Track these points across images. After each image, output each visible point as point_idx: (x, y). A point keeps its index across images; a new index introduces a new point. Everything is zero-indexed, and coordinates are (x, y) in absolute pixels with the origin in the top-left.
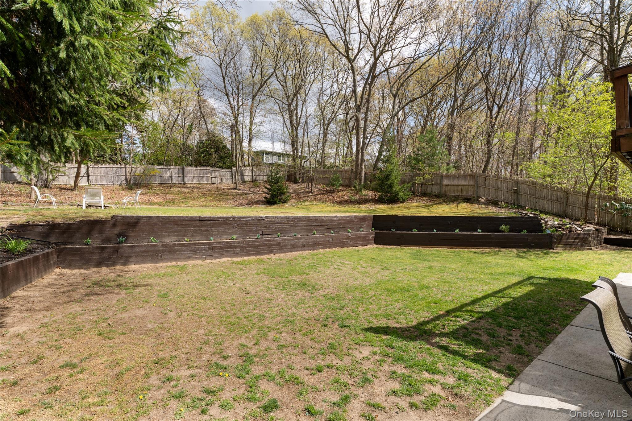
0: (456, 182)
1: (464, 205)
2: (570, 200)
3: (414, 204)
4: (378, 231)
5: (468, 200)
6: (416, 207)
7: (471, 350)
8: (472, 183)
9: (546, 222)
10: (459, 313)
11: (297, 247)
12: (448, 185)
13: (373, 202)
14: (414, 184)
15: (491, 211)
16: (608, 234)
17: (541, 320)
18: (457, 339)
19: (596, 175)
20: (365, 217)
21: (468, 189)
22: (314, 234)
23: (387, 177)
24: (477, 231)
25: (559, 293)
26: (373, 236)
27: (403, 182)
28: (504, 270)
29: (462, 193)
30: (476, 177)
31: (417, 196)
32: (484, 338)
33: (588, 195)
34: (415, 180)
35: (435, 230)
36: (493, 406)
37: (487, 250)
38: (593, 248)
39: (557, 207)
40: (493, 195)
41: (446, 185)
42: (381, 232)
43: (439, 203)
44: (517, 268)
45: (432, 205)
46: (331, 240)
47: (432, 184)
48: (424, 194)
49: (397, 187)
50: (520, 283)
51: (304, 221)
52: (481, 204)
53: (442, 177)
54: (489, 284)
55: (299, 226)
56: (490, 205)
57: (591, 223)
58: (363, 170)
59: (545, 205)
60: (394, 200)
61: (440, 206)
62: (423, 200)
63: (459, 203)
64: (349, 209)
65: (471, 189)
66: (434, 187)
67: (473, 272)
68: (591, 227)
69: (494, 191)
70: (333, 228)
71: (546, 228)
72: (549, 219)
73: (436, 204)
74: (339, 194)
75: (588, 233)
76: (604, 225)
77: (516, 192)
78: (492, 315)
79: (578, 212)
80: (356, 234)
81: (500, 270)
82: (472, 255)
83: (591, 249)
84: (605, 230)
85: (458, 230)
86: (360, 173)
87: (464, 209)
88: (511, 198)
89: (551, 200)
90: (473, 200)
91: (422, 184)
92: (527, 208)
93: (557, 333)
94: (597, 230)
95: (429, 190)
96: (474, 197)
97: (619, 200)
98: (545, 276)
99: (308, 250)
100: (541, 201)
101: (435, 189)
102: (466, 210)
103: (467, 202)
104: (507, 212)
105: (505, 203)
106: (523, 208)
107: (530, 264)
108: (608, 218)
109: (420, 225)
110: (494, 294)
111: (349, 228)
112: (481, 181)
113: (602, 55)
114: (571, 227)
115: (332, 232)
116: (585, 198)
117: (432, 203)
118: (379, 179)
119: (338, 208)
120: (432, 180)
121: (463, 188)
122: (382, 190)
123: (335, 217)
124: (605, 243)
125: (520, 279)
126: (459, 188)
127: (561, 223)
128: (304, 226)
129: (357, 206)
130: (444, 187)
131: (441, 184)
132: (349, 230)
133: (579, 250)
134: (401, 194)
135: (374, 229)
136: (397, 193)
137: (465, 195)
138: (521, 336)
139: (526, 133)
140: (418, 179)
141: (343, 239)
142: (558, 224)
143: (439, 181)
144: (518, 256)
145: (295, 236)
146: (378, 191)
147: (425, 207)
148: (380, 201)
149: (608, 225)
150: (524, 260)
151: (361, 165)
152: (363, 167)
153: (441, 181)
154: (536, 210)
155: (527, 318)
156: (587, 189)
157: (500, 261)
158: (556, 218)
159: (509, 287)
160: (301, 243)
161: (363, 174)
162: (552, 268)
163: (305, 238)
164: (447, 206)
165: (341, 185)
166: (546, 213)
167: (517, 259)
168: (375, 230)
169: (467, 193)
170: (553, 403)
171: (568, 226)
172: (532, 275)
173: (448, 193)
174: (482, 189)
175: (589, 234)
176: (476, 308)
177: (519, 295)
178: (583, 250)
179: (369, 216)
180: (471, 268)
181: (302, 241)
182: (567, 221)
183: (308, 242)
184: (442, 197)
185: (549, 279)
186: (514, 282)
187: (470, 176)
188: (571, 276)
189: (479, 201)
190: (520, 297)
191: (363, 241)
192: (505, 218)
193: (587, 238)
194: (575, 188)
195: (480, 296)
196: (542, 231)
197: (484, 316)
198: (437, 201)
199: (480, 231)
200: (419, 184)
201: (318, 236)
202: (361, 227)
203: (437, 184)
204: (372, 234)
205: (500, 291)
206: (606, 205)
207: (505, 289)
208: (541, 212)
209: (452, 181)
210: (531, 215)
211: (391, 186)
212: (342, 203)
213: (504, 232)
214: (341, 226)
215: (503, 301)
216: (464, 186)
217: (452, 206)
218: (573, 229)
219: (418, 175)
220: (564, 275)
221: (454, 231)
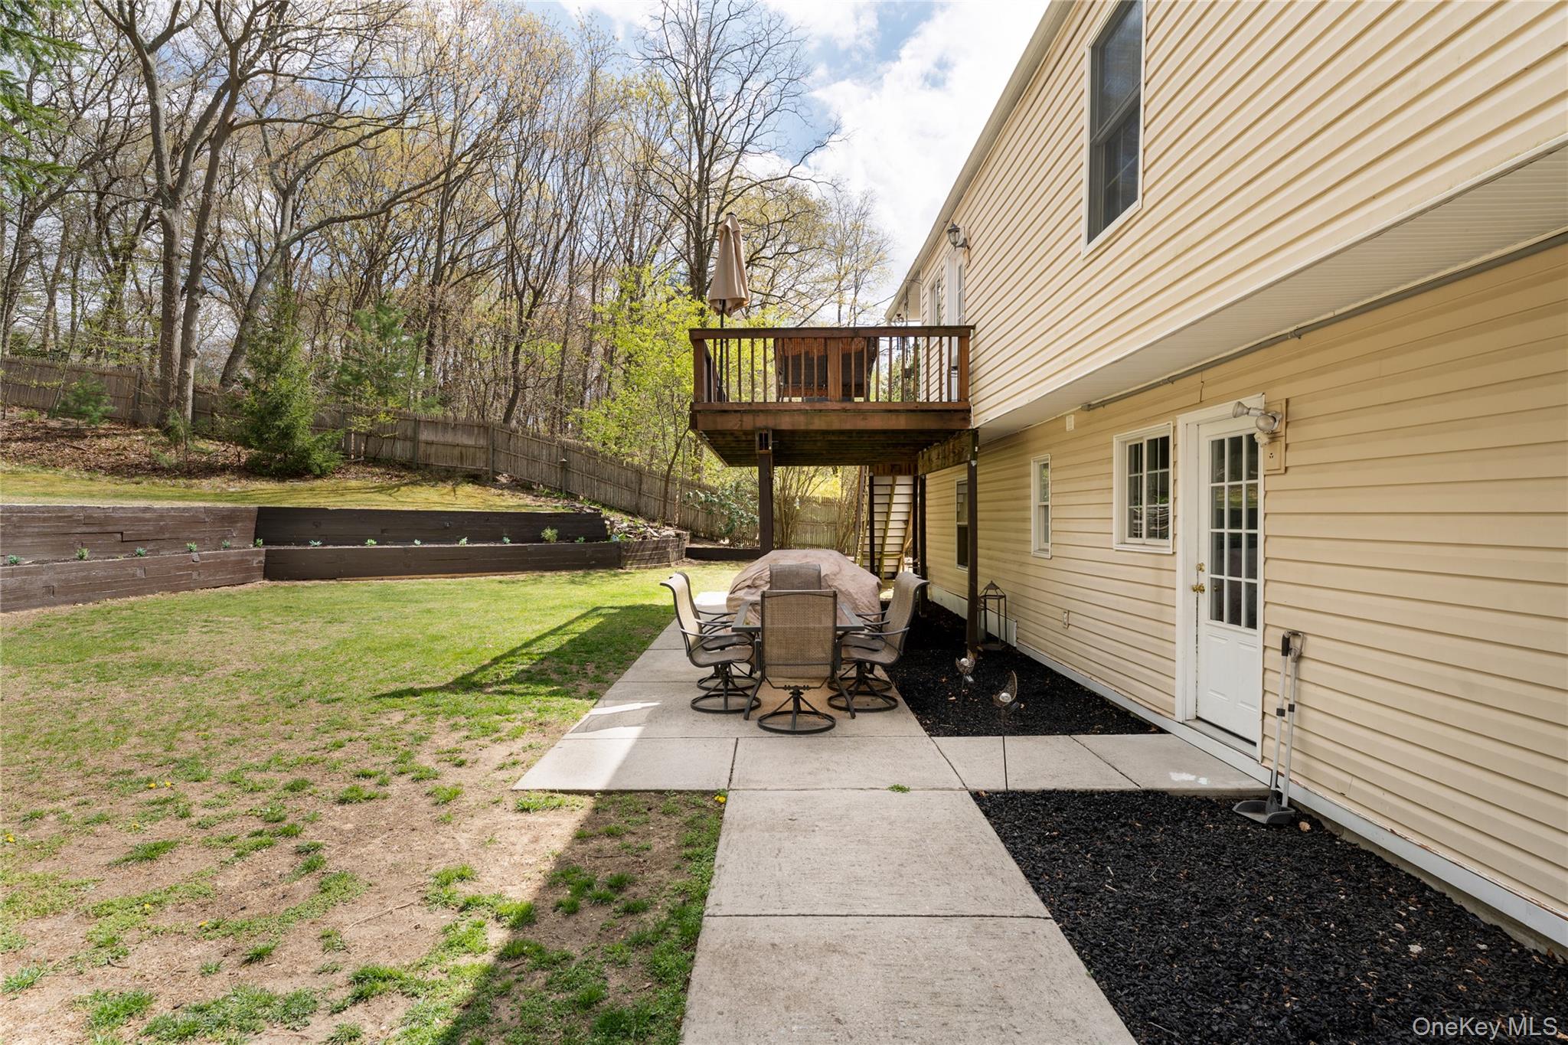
0: (449, 438)
1: (468, 488)
2: (645, 487)
3: (353, 483)
4: (275, 548)
5: (475, 478)
6: (359, 490)
7: (543, 689)
8: (482, 442)
9: (612, 523)
10: (512, 659)
11: (28, 597)
12: (432, 443)
13: (233, 473)
14: (349, 433)
15: (521, 502)
16: (691, 542)
17: (617, 651)
18: (521, 683)
19: (678, 446)
20: (234, 510)
21: (474, 454)
22: (81, 558)
23: (276, 410)
24: (500, 539)
25: (634, 621)
26: (262, 558)
27: (318, 426)
28: (558, 602)
29: (462, 463)
30: (490, 430)
31: (356, 463)
32: (554, 676)
33: (667, 478)
34: (351, 424)
35: (416, 542)
36: (581, 721)
37: (521, 576)
38: (673, 564)
39: (626, 498)
40: (523, 471)
41: (427, 443)
42: (282, 548)
43: (414, 483)
44: (575, 599)
45: (398, 487)
46: (139, 573)
47: (394, 438)
48: (372, 460)
49: (304, 439)
50: (584, 616)
51: (45, 520)
52: (502, 487)
53: (417, 422)
54: (540, 622)
55: (26, 535)
56: (518, 491)
57: (670, 525)
58: (191, 382)
59: (609, 492)
60: (297, 469)
61: (418, 489)
62: (373, 475)
63: (458, 485)
64: (156, 490)
65: (481, 456)
66: (399, 445)
67: (509, 610)
68: (670, 532)
69: (525, 462)
70: (141, 541)
71: (612, 532)
72: (615, 517)
73: (406, 484)
74: (105, 443)
75: (666, 540)
76: (686, 529)
77: (564, 467)
78: (558, 653)
79: (654, 506)
80: (215, 556)
81: (551, 604)
82: (497, 587)
83: (669, 566)
84: (686, 535)
85: (464, 540)
86: (181, 387)
87: (469, 496)
88: (555, 479)
89: (617, 484)
90: (485, 478)
91: (369, 435)
92: (581, 498)
93: (634, 659)
94: (678, 535)
95: (385, 451)
96: (487, 472)
97: (703, 488)
98: (616, 604)
99: (67, 603)
100: (602, 485)
101: (401, 450)
102: (474, 500)
103: (473, 483)
104: (550, 503)
105: (545, 486)
106: (576, 498)
107: (592, 591)
108: (690, 518)
109: (383, 531)
110: (553, 632)
111: (191, 540)
112: (500, 439)
113: (687, 242)
114: (645, 532)
115: (140, 550)
116: (663, 483)
117: (395, 481)
118: (252, 413)
119: (112, 487)
120: (394, 428)
121: (464, 450)
122: (261, 440)
123: (146, 509)
124: (687, 556)
125: (583, 611)
126: (457, 451)
127: (632, 524)
128: (46, 535)
129: (181, 481)
130: (422, 447)
131: (414, 440)
132: (194, 546)
133: (655, 567)
134: (318, 457)
135: (260, 541)
136: (305, 454)
137: (468, 466)
138: (597, 668)
139: (576, 343)
140: (361, 424)
141: (179, 569)
142: (628, 526)
143: (409, 433)
144: (573, 582)
145: (16, 563)
146: (248, 446)
147: (381, 490)
148: (251, 470)
149: (691, 529)
150: (583, 587)
151: (184, 364)
152: (191, 371)
153: (415, 432)
154: (595, 502)
155: (600, 650)
156: (666, 468)
157: (547, 592)
158: (624, 517)
159: (571, 622)
160: (40, 584)
161: (190, 393)
162: (622, 594)
163: (53, 568)
164: (432, 490)
165: (111, 418)
166: (611, 508)
167: (572, 586)
168: (265, 543)
169: (474, 463)
170: (638, 706)
171: (642, 530)
172: (599, 605)
173: (432, 461)
174: (502, 456)
175: (667, 542)
176: (534, 649)
177: (586, 629)
178: (660, 567)
179: (247, 510)
180: (503, 605)
181: (45, 578)
182: (640, 521)
183: (67, 581)
184: (418, 468)
185: (621, 608)
186: (575, 616)
187: (479, 427)
188: (647, 602)
189: (497, 481)
190: (588, 631)
191: (234, 573)
192: (550, 515)
193: (665, 548)
194: (650, 465)
195: (534, 636)
196: (608, 538)
197: (546, 657)
198: (409, 477)
199: (507, 540)
200: (361, 434)
201: (94, 562)
202: (225, 538)
203: (406, 438)
204: (258, 554)
205: (560, 628)
206: (689, 496)
207: (566, 625)
208: (604, 506)
209: (440, 434)
210: (588, 511)
211: (287, 434)
212: (121, 470)
213: (548, 541)
214: (167, 536)
215: (566, 638)
216: (466, 446)
217: (445, 491)
218: (648, 534)
219: (359, 412)
220: (639, 601)
221: (458, 541)
